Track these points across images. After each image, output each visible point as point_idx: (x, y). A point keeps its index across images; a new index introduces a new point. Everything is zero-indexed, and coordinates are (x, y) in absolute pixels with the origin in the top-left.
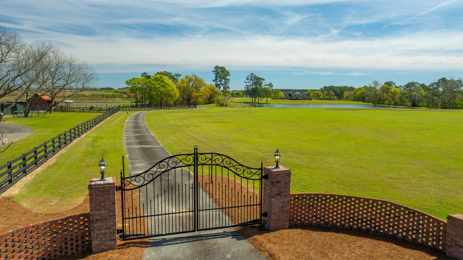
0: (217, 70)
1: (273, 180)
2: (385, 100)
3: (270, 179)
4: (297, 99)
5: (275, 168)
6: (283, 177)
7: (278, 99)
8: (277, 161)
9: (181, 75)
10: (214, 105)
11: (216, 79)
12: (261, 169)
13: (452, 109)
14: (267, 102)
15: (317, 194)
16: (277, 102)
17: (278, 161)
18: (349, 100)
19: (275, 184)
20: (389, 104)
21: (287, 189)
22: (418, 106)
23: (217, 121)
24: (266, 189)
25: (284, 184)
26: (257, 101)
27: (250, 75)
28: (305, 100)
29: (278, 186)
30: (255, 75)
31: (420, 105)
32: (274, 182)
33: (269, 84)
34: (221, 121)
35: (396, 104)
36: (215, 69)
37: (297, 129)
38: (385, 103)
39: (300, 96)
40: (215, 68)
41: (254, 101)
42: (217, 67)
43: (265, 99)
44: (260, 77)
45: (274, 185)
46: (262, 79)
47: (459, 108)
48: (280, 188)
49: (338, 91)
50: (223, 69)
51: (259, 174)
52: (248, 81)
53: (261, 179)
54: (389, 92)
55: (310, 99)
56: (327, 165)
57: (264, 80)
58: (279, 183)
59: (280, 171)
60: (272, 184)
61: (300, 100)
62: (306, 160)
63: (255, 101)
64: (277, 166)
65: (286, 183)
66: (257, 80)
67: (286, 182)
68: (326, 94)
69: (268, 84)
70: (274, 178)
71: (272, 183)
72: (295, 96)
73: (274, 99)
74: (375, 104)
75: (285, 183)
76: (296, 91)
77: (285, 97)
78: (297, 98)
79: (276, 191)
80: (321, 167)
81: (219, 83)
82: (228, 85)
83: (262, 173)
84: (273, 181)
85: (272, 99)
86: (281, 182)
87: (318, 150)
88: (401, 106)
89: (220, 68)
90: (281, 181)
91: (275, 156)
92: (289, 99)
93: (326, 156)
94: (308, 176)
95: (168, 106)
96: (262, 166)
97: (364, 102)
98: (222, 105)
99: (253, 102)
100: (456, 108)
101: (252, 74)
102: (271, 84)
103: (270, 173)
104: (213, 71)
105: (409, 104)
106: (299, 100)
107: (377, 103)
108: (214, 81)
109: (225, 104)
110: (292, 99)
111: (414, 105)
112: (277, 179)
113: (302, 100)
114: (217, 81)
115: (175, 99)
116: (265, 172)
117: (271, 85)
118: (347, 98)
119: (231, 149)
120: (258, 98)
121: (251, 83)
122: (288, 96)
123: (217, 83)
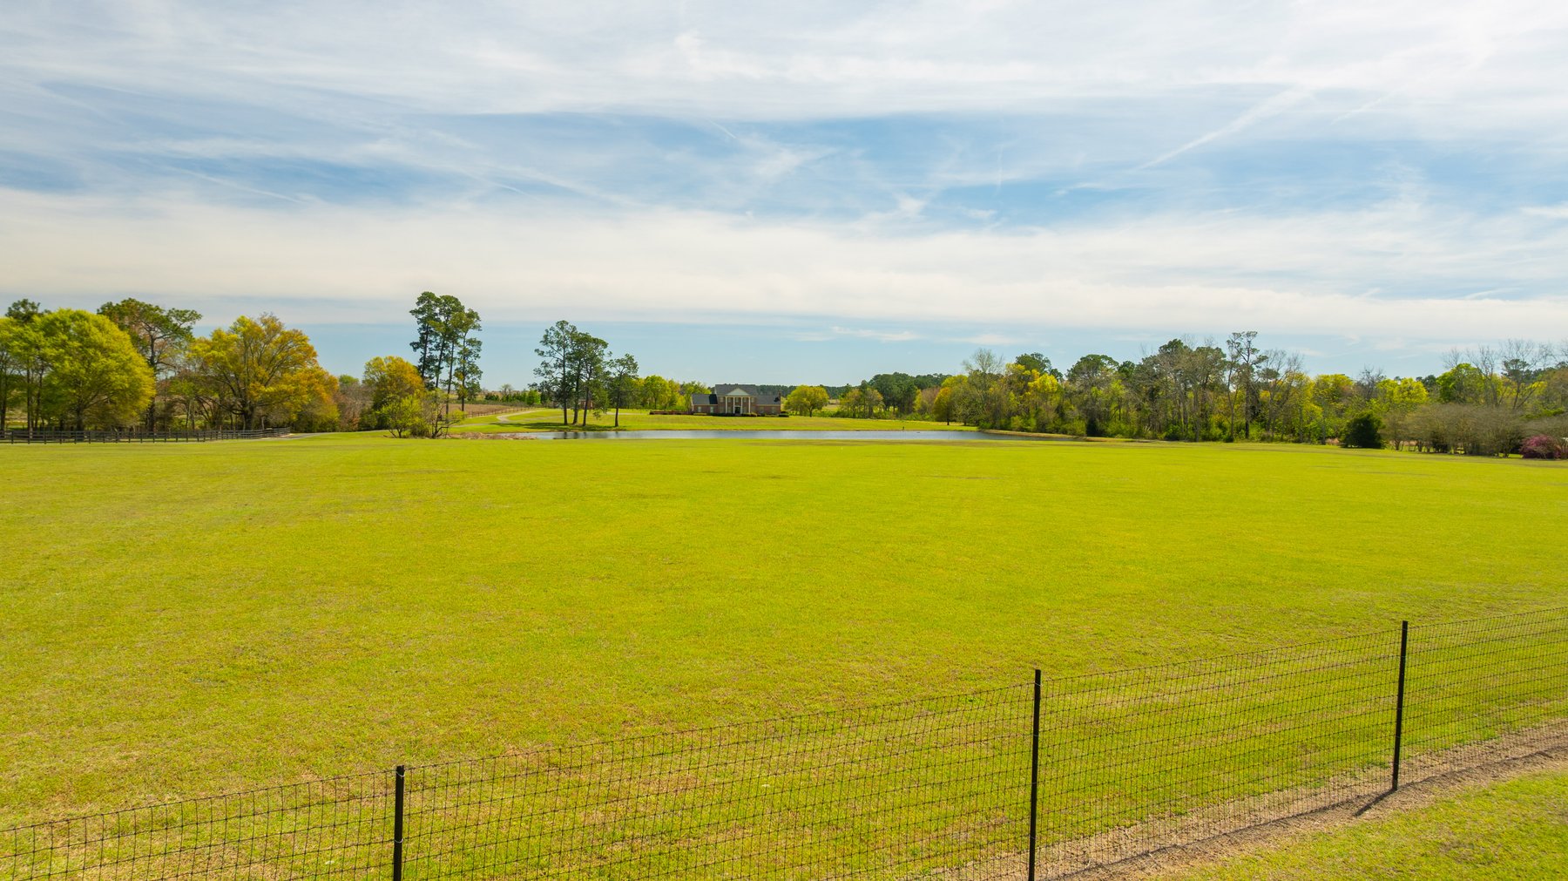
0: (429, 307)
2: (1011, 414)
4: (737, 413)
7: (671, 413)
9: (199, 317)
11: (422, 343)
13: (1195, 441)
14: (617, 425)
16: (657, 425)
20: (1022, 429)
22: (1101, 433)
26: (580, 421)
27: (556, 329)
28: (763, 416)
30: (574, 328)
31: (1109, 430)
33: (622, 360)
35: (1042, 428)
36: (418, 304)
38: (1013, 425)
39: (746, 405)
40: (421, 300)
41: (570, 420)
42: (426, 297)
43: (612, 412)
44: (593, 336)
46: (596, 341)
47: (1215, 439)
49: (896, 389)
50: (451, 304)
52: (549, 349)
54: (1027, 388)
55: (783, 415)
57: (605, 345)
61: (748, 416)
63: (575, 421)
66: (582, 349)
68: (856, 398)
69: (618, 361)
72: (730, 404)
73: (657, 413)
74: (986, 428)
76: (736, 386)
77: (696, 407)
78: (738, 411)
81: (437, 354)
82: (477, 362)
85: (651, 413)
88: (1057, 432)
89: (438, 300)
92: (709, 414)
95: (111, 430)
97: (965, 425)
99: (566, 423)
100: (1205, 439)
101: (562, 324)
102: (630, 359)
104: (414, 312)
105: (1080, 426)
106: (743, 415)
107: (989, 425)
108: (415, 346)
110: (721, 412)
111: (1094, 430)
113: (752, 416)
114: (429, 346)
115: (144, 403)
117: (629, 362)
118: (923, 411)
120: (583, 411)
121: (558, 355)
122: (709, 404)
123: (428, 355)
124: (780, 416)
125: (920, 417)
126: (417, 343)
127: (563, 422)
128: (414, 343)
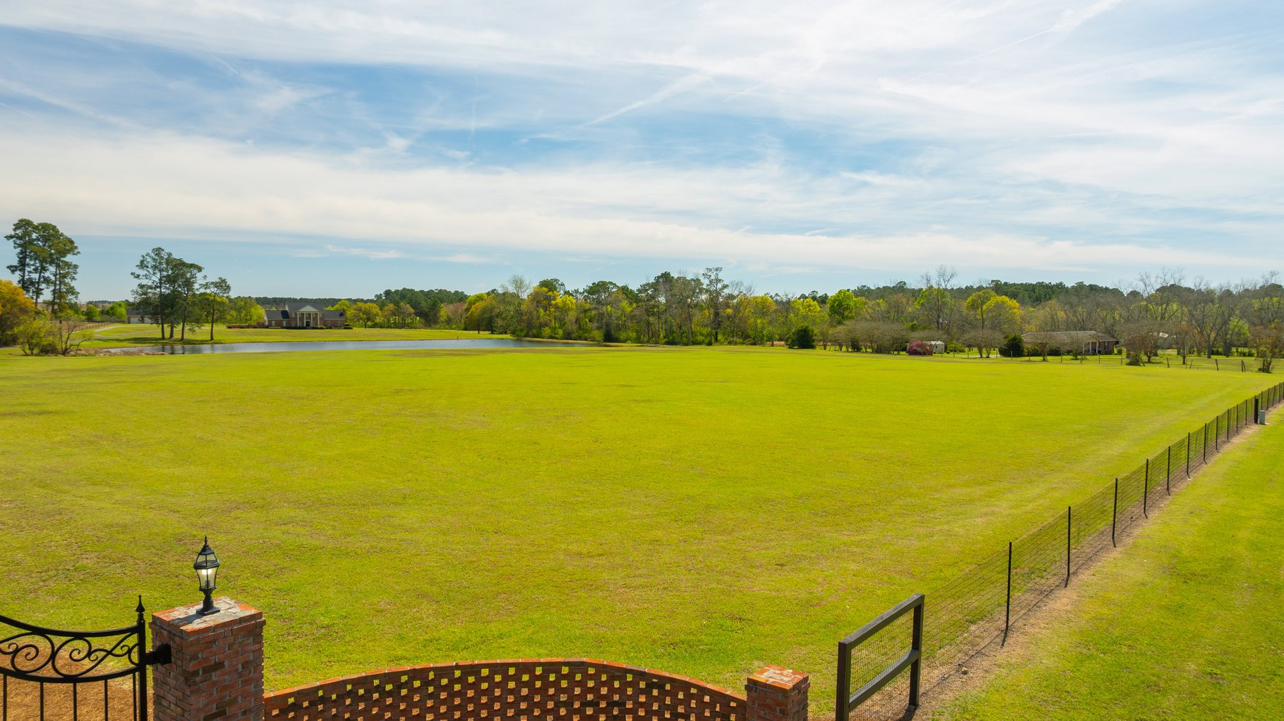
0: (26, 234)
1: (191, 667)
2: (542, 325)
3: (179, 663)
4: (308, 326)
5: (201, 613)
6: (230, 646)
7: (248, 327)
8: (208, 582)
10: (17, 349)
11: (22, 264)
12: (139, 629)
13: (687, 345)
14: (212, 339)
15: (366, 677)
16: (245, 338)
17: (212, 585)
18: (454, 326)
19: (198, 679)
20: (552, 338)
21: (252, 686)
22: (617, 340)
23: (18, 409)
24: (164, 703)
25: (237, 670)
26: (177, 335)
27: (153, 255)
28: (330, 328)
29: (215, 683)
30: (170, 254)
31: (621, 337)
32: (196, 673)
33: (217, 283)
34: (32, 409)
35: (568, 336)
36: (15, 230)
37: (306, 421)
38: (544, 334)
39: (315, 319)
40: (17, 227)
41: (167, 335)
42: (24, 224)
43: (207, 327)
44: (188, 261)
45: (195, 683)
46: (192, 266)
47: (700, 344)
48: (225, 688)
49: (424, 304)
50: (49, 232)
51: (129, 652)
52: (145, 272)
53: (140, 669)
54: (550, 305)
55: (347, 327)
56: (399, 536)
57: (200, 269)
58: (218, 672)
59: (217, 627)
60: (187, 680)
61: (317, 328)
62: (334, 528)
63: (172, 335)
64: (208, 608)
65: (246, 665)
66: (178, 271)
67: (246, 662)
68: (391, 311)
69: (212, 283)
70: (194, 657)
71: (189, 677)
72: (302, 319)
73: (234, 327)
74: (520, 336)
75: (240, 666)
76: (304, 302)
77: (270, 322)
78: (308, 324)
79: (206, 705)
80: (381, 545)
81: (35, 276)
82: (73, 284)
83: (141, 643)
84: (190, 669)
85: (229, 328)
86: (224, 666)
87: (371, 488)
88: (580, 339)
89: (36, 228)
90: (226, 663)
91: (198, 567)
92: (282, 328)
93: (396, 504)
94: (340, 587)
96: (141, 617)
97: (492, 333)
98: (48, 350)
99: (163, 338)
100: (695, 343)
101: (158, 251)
102: (224, 281)
103: (177, 639)
104: (11, 237)
105: (598, 334)
106: (314, 328)
107: (524, 333)
108: (13, 269)
109: (59, 347)
110: (293, 325)
111: (610, 338)
112: (206, 659)
113: (321, 328)
114: (27, 269)
116: (156, 634)
117: (223, 285)
118: (449, 323)
119: (58, 517)
120: (181, 326)
121: (154, 278)
122: (281, 318)
123: (26, 277)
124: (345, 328)
125: (447, 327)
126: (16, 267)
127: (161, 337)
128: (11, 266)
